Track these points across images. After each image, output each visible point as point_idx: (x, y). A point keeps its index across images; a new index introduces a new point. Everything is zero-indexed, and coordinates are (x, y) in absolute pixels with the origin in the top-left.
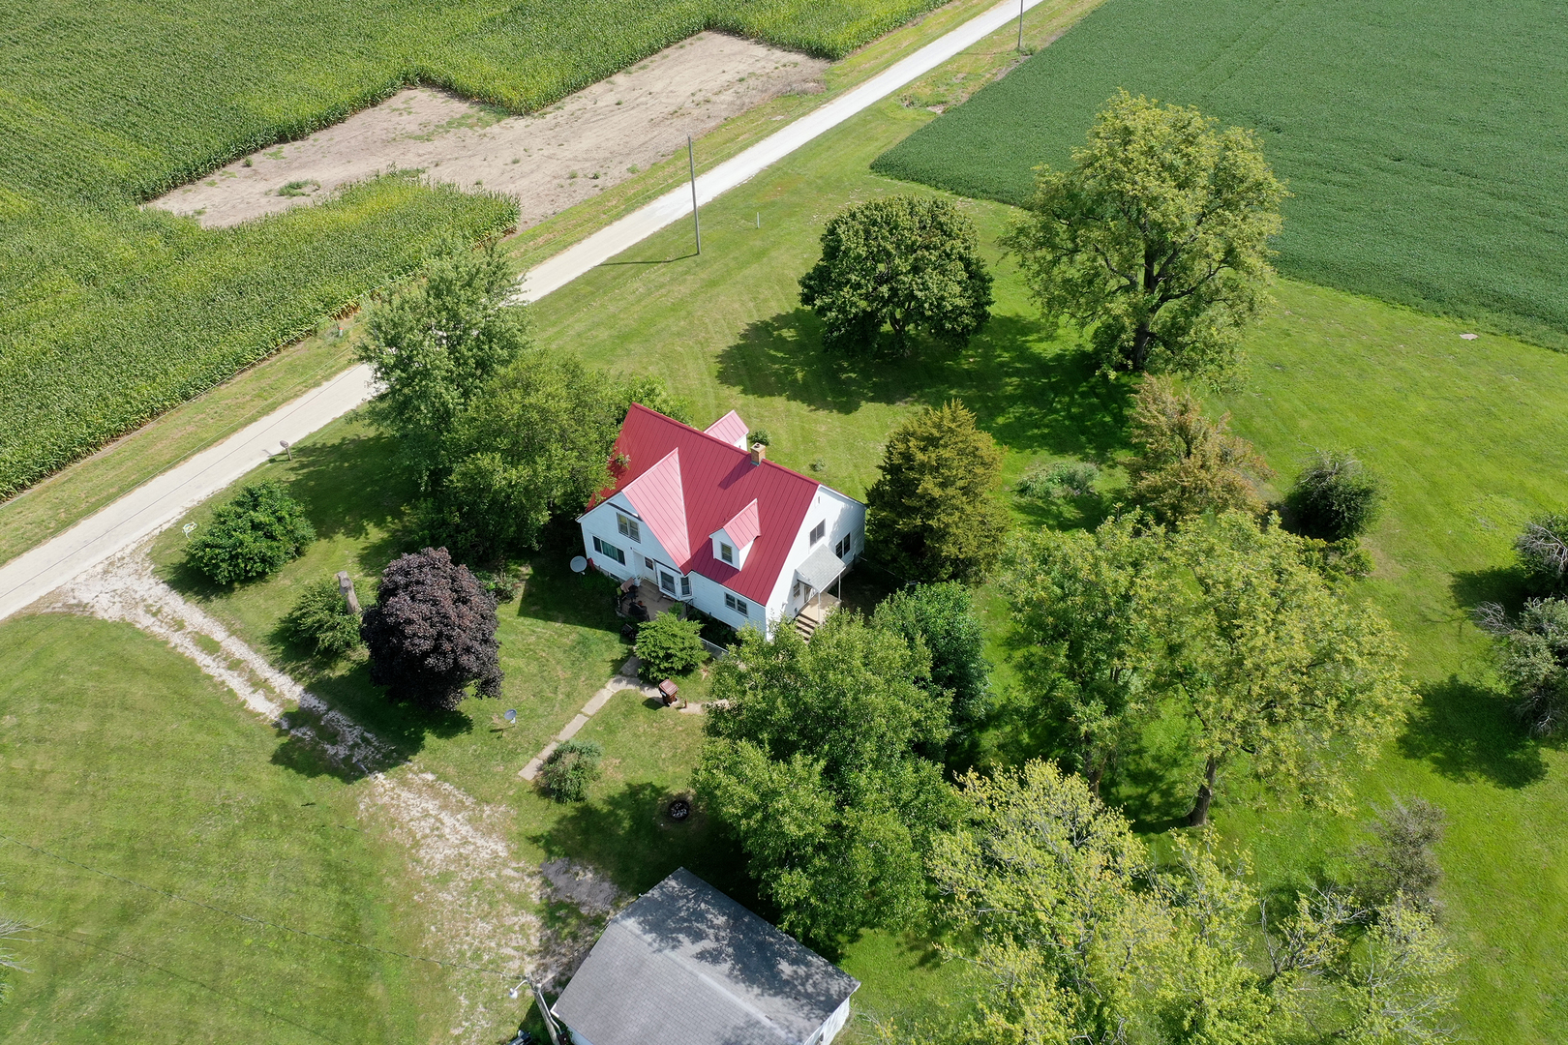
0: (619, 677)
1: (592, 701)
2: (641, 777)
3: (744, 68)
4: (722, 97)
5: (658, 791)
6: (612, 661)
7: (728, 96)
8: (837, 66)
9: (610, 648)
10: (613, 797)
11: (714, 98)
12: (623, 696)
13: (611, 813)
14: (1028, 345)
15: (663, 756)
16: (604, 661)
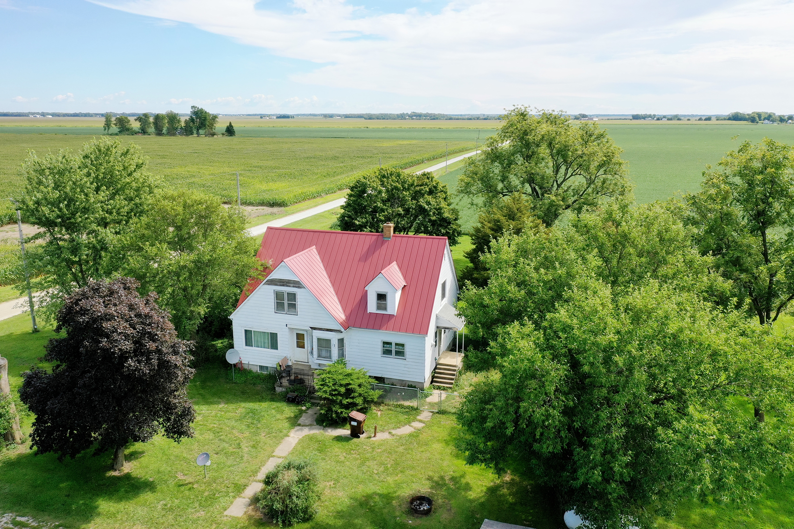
0: (299, 427)
1: (280, 447)
2: (363, 490)
6: (287, 419)
8: (287, 208)
9: (280, 411)
10: (343, 512)
12: (311, 439)
15: (376, 472)
16: (279, 420)
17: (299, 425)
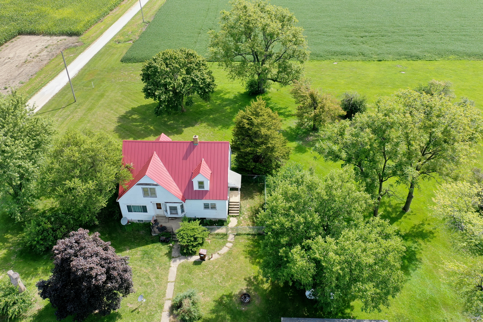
0: (174, 259)
1: (170, 275)
2: (217, 294)
3: (45, 44)
4: (43, 54)
5: (229, 296)
6: (166, 254)
7: (44, 53)
8: (82, 37)
9: (160, 250)
10: (213, 310)
11: (39, 55)
12: (182, 266)
13: (218, 316)
14: (222, 97)
15: (219, 281)
16: (161, 256)
17: (173, 257)
